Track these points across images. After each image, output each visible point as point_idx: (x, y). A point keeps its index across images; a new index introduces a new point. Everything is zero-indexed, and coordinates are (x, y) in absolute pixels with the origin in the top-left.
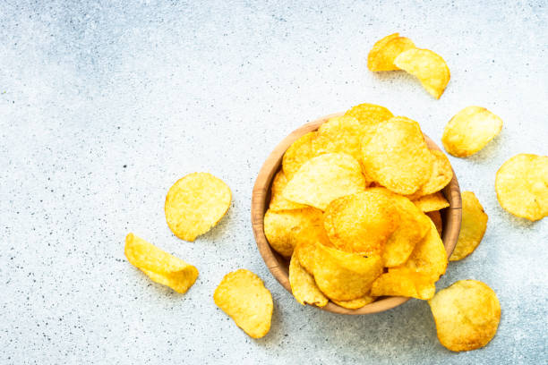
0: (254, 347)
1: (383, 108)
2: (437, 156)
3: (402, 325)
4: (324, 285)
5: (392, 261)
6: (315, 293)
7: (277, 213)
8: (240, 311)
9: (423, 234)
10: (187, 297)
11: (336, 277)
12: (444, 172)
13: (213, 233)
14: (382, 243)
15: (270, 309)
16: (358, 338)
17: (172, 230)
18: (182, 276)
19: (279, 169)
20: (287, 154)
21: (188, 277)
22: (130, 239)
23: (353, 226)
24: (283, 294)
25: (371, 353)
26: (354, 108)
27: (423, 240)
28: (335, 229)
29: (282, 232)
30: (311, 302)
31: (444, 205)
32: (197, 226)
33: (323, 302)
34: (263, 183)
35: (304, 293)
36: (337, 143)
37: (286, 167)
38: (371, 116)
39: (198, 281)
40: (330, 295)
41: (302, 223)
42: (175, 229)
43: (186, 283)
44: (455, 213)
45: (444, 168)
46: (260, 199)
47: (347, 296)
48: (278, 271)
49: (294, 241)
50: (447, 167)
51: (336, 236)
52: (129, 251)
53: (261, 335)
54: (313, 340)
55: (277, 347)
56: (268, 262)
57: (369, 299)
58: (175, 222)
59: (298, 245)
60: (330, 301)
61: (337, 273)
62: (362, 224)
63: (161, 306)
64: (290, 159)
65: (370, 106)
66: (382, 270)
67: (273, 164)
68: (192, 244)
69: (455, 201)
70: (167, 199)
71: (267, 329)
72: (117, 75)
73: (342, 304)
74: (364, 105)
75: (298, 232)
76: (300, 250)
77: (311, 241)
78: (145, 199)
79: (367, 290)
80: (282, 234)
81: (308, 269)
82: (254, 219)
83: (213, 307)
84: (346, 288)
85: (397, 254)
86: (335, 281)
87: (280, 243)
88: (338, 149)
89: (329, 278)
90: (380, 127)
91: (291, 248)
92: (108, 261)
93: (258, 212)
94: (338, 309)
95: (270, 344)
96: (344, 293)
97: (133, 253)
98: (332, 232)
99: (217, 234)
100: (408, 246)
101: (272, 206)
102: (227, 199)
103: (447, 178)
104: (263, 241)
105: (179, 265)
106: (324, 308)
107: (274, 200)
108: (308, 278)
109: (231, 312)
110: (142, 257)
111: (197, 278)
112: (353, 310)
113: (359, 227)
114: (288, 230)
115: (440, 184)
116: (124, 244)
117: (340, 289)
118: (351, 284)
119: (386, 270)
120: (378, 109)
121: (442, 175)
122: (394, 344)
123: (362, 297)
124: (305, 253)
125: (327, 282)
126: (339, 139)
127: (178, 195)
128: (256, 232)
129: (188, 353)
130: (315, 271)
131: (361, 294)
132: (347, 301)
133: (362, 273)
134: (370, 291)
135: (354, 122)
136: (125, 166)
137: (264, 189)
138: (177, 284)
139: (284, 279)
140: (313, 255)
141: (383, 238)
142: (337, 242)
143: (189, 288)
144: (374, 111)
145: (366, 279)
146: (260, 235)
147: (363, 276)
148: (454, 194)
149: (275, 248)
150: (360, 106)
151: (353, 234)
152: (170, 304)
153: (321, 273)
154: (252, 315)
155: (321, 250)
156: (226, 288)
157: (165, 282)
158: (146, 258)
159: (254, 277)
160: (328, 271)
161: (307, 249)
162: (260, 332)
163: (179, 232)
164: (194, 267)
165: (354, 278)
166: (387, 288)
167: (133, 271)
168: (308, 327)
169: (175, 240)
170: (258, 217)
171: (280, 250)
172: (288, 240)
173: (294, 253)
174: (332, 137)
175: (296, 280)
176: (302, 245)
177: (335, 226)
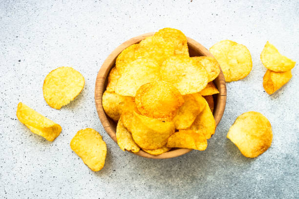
0: (94, 176)
1: (178, 31)
2: (210, 60)
3: (187, 167)
4: (137, 139)
5: (181, 126)
6: (132, 144)
7: (111, 93)
8: (86, 154)
9: (201, 110)
10: (54, 144)
11: (146, 134)
12: (215, 69)
13: (72, 105)
14: (173, 112)
15: (105, 154)
16: (159, 174)
17: (46, 102)
18: (51, 130)
19: (113, 66)
20: (119, 58)
21: (55, 131)
22: (20, 106)
23: (153, 102)
24: (114, 145)
25: (167, 184)
26: (160, 31)
27: (201, 113)
28: (142, 103)
29: (113, 105)
30: (129, 149)
31: (216, 92)
32: (62, 100)
33: (136, 150)
34: (103, 74)
35: (125, 144)
36: (150, 53)
37: (118, 65)
38: (171, 36)
39: (61, 134)
40: (141, 146)
41: (126, 100)
42: (49, 101)
43: (54, 135)
44: (222, 98)
45: (214, 67)
46: (100, 84)
47: (152, 147)
48: (110, 129)
49: (120, 111)
50: (217, 67)
51: (142, 107)
52: (19, 113)
53: (99, 170)
54: (131, 174)
55: (108, 178)
56: (104, 123)
57: (166, 149)
58: (48, 97)
59: (123, 113)
60: (141, 149)
61: (146, 132)
62: (159, 101)
63: (37, 149)
64: (121, 61)
65: (170, 29)
66: (174, 131)
67: (110, 62)
68: (58, 111)
69: (223, 91)
70: (44, 82)
71: (102, 166)
72: (18, 4)
73: (149, 152)
74: (167, 29)
75: (123, 105)
76: (124, 117)
77: (131, 111)
78: (31, 82)
79: (165, 143)
80: (113, 106)
81: (128, 129)
82: (96, 96)
83: (70, 151)
84: (152, 142)
85: (184, 121)
86: (145, 137)
87: (111, 112)
88: (151, 56)
89: (141, 135)
91: (118, 115)
92: (6, 119)
93: (99, 92)
94: (146, 155)
95: (104, 176)
96: (150, 145)
97: (21, 114)
98: (140, 105)
99: (74, 105)
100: (192, 117)
101: (108, 89)
102: (82, 84)
103: (217, 73)
104: (101, 110)
105: (50, 124)
106: (137, 154)
107: (109, 85)
108: (129, 134)
109: (80, 154)
110: (27, 118)
111: (61, 132)
112: (155, 155)
113: (157, 103)
114: (117, 104)
115: (212, 77)
116: (16, 109)
117: (148, 142)
118: (155, 139)
119: (177, 131)
120: (176, 31)
121: (213, 71)
122: (182, 179)
123: (162, 148)
124: (127, 119)
125: (139, 137)
126: (152, 50)
127: (52, 80)
128: (97, 104)
129: (52, 178)
130: (132, 131)
131: (160, 146)
132: (152, 150)
133: (161, 132)
134: (166, 144)
135: (161, 40)
136: (20, 61)
137: (104, 78)
138: (48, 135)
139: (113, 134)
140: (131, 120)
141: (174, 109)
142: (143, 112)
143: (55, 138)
144: (173, 33)
145: (163, 136)
146: (100, 106)
147: (163, 134)
148: (222, 86)
149: (109, 115)
150: (163, 30)
151: (153, 107)
152: (43, 148)
153: (136, 131)
154: (94, 157)
155: (136, 117)
156: (79, 139)
157: (41, 133)
158: (29, 118)
159: (97, 133)
160: (140, 130)
161: (128, 116)
162: (98, 168)
163: (51, 103)
164: (59, 125)
165: (156, 136)
166: (177, 142)
167: (21, 126)
168: (129, 166)
169: (48, 108)
170: (99, 95)
171: (112, 116)
172: (117, 110)
173: (120, 118)
174: (148, 49)
175: (121, 136)
176: (125, 113)
177: (142, 101)
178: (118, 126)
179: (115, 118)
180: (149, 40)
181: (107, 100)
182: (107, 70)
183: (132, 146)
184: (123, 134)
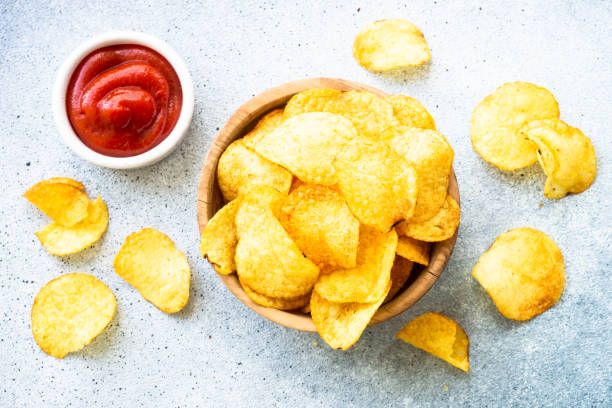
7: (248, 148)
11: (260, 257)
12: (446, 226)
19: (279, 106)
20: (299, 97)
28: (294, 209)
29: (239, 171)
31: (423, 261)
34: (253, 109)
35: (213, 247)
36: (354, 119)
37: (288, 108)
40: (241, 271)
41: (264, 176)
44: (426, 280)
45: (448, 221)
46: (238, 122)
47: (256, 285)
48: (204, 208)
49: (242, 188)
50: (453, 224)
60: (235, 274)
61: (264, 253)
64: (299, 103)
67: (278, 96)
69: (436, 265)
75: (253, 182)
76: (245, 205)
80: (237, 173)
81: (238, 230)
84: (262, 275)
86: (256, 259)
87: (229, 180)
89: (252, 252)
90: (411, 132)
91: (235, 193)
93: (228, 134)
94: (238, 291)
98: (289, 209)
101: (246, 139)
103: (444, 234)
104: (213, 166)
107: (252, 134)
108: (232, 237)
114: (245, 173)
115: (431, 236)
117: (255, 271)
121: (440, 227)
124: (247, 211)
125: (247, 254)
132: (253, 290)
133: (288, 271)
137: (251, 115)
139: (203, 219)
144: (419, 115)
146: (214, 159)
147: (288, 277)
148: (440, 258)
149: (220, 182)
153: (250, 241)
160: (256, 243)
161: (252, 208)
170: (224, 139)
171: (224, 188)
172: (239, 183)
173: (235, 201)
174: (354, 110)
175: (216, 229)
176: (250, 201)
178: (221, 211)
179: (227, 195)
180: (365, 97)
181: (233, 155)
182: (266, 106)
183: (221, 259)
184: (221, 229)
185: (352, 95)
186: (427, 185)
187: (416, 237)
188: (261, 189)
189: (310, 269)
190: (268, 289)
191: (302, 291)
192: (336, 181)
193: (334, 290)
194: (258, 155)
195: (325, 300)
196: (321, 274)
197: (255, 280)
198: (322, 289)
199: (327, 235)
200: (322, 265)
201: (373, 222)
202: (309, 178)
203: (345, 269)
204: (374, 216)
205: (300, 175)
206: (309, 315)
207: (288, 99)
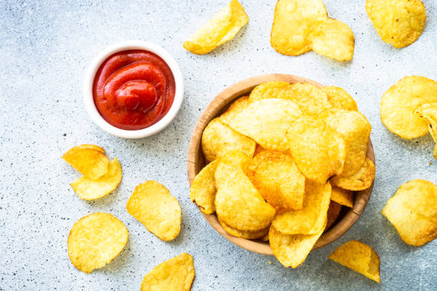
4: (220, 200)
6: (208, 200)
7: (223, 124)
11: (233, 201)
12: (365, 179)
19: (246, 94)
20: (260, 88)
26: (333, 87)
28: (257, 168)
29: (217, 140)
31: (349, 205)
34: (228, 96)
35: (199, 195)
37: (252, 96)
40: (219, 212)
41: (236, 144)
44: (352, 218)
45: (367, 176)
46: (217, 105)
47: (230, 222)
48: (193, 167)
50: (370, 178)
60: (215, 214)
61: (236, 199)
64: (260, 91)
65: (346, 93)
67: (245, 87)
69: (358, 208)
73: (223, 225)
74: (342, 90)
76: (222, 164)
80: (215, 142)
81: (217, 182)
82: (203, 117)
84: (234, 215)
86: (231, 203)
87: (209, 147)
89: (228, 198)
90: (341, 113)
91: (214, 156)
93: (209, 114)
94: (218, 226)
98: (254, 168)
101: (222, 117)
103: (364, 185)
104: (198, 138)
107: (226, 114)
108: (212, 189)
112: (229, 234)
114: (222, 142)
115: (355, 187)
117: (229, 212)
118: (239, 215)
121: (361, 180)
123: (241, 231)
124: (223, 169)
125: (224, 199)
131: (240, 228)
132: (228, 226)
133: (254, 212)
137: (225, 101)
146: (199, 131)
147: (253, 216)
148: (362, 202)
149: (204, 148)
150: (338, 88)
153: (225, 191)
160: (230, 192)
161: (227, 167)
165: (245, 212)
170: (207, 117)
171: (206, 152)
172: (217, 149)
173: (214, 162)
174: (299, 97)
175: (201, 182)
176: (226, 162)
177: (260, 167)
178: (205, 169)
179: (208, 158)
180: (307, 88)
181: (213, 129)
182: (236, 94)
183: (205, 203)
184: (204, 182)
185: (297, 86)
186: (353, 151)
187: (344, 188)
188: (233, 154)
189: (269, 210)
190: (239, 225)
191: (263, 225)
192: (288, 147)
193: (286, 225)
194: (231, 128)
195: (280, 232)
196: (277, 214)
197: (229, 218)
198: (278, 224)
199: (281, 186)
200: (277, 207)
201: (315, 177)
202: (269, 145)
203: (293, 210)
204: (315, 173)
205: (262, 144)
206: (267, 243)
207: (252, 89)
